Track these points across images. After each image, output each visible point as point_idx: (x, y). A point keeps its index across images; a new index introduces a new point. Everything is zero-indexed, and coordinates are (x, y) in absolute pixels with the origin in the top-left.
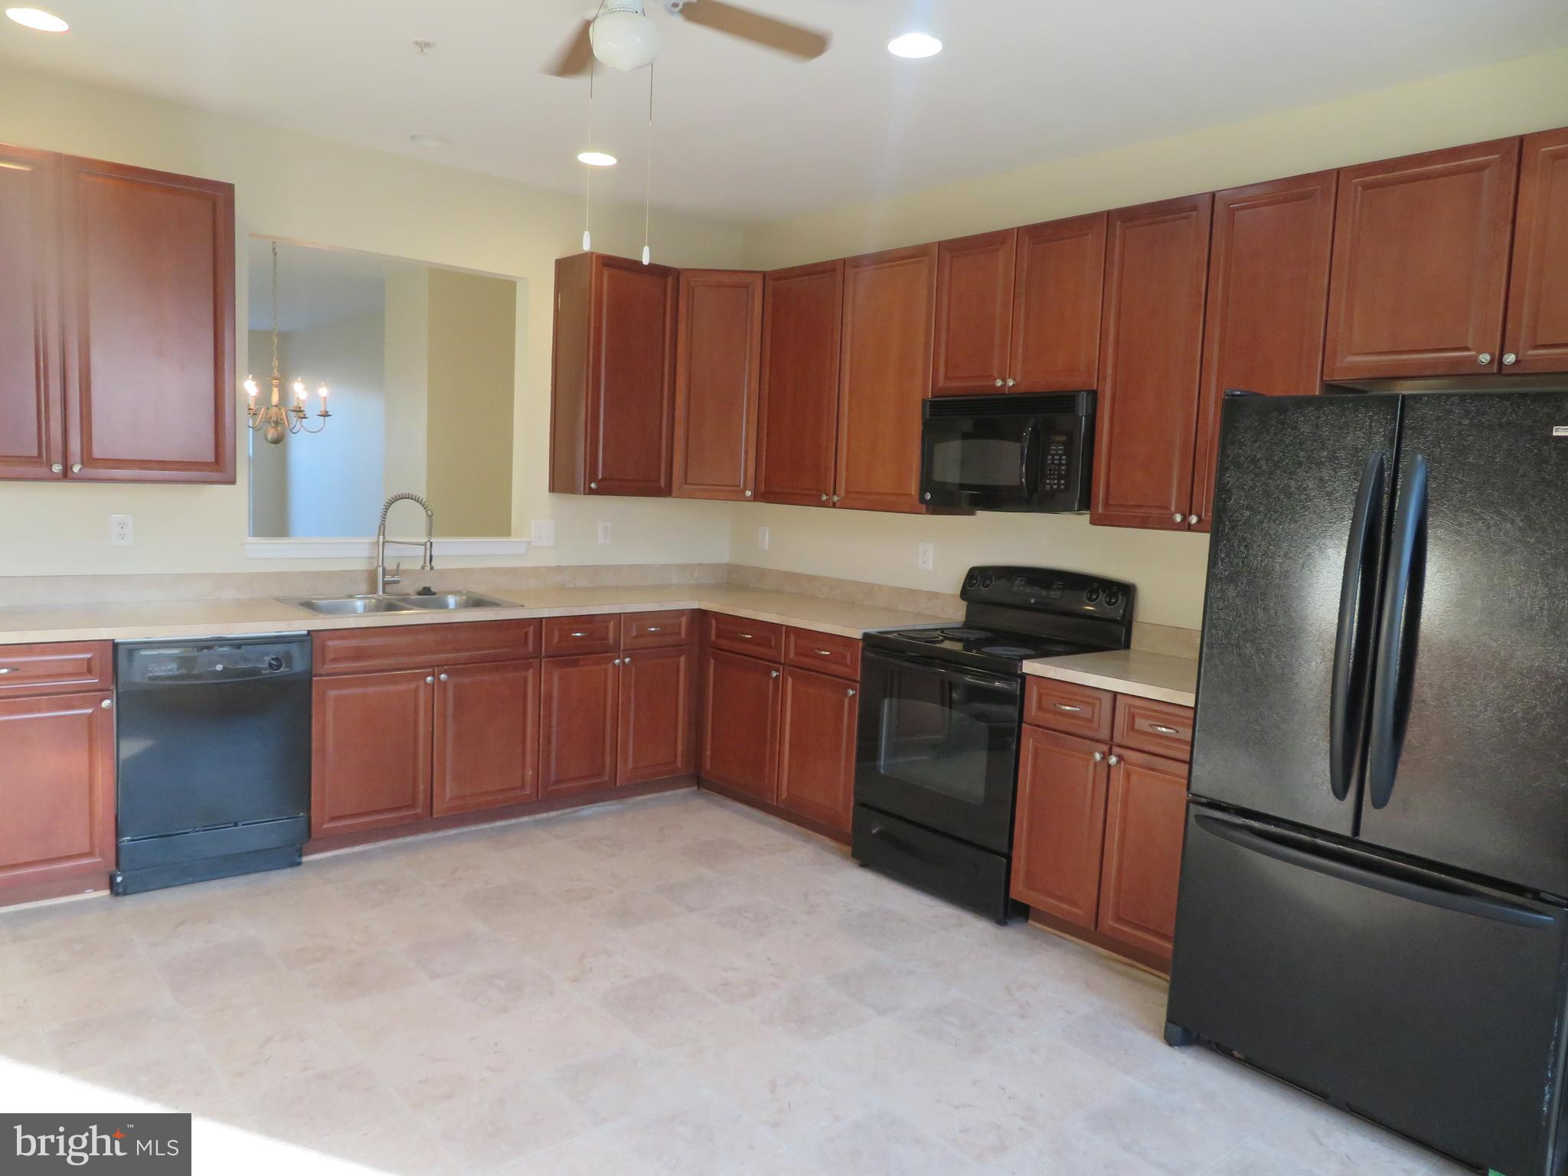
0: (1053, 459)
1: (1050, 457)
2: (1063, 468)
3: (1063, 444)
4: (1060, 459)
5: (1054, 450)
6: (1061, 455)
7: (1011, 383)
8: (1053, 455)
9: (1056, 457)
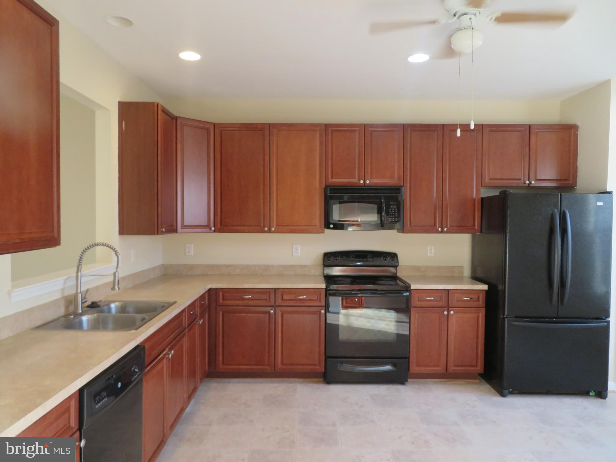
0: (392, 211)
1: (390, 210)
2: (396, 213)
3: (395, 205)
4: (395, 210)
5: (392, 207)
6: (395, 209)
7: (368, 182)
8: (392, 209)
9: (393, 210)
